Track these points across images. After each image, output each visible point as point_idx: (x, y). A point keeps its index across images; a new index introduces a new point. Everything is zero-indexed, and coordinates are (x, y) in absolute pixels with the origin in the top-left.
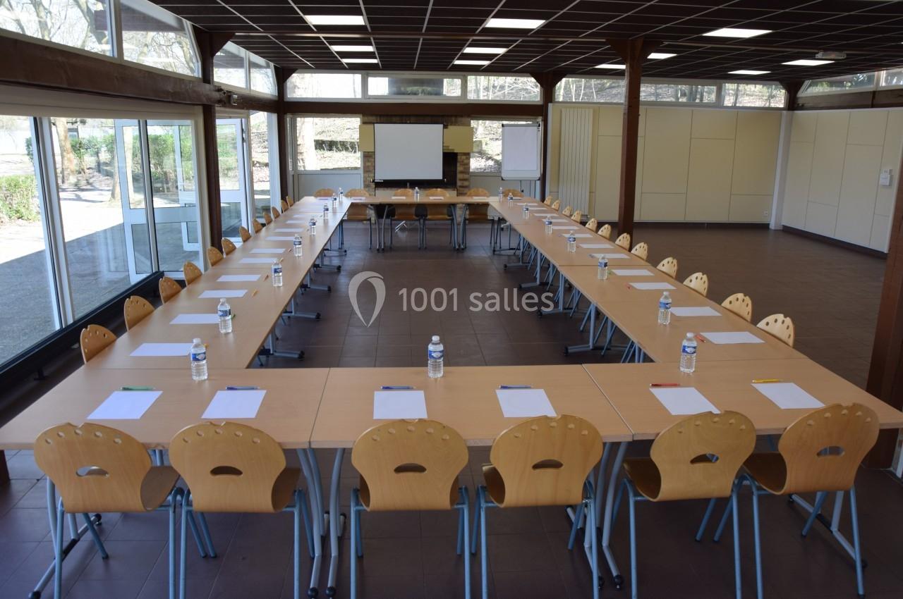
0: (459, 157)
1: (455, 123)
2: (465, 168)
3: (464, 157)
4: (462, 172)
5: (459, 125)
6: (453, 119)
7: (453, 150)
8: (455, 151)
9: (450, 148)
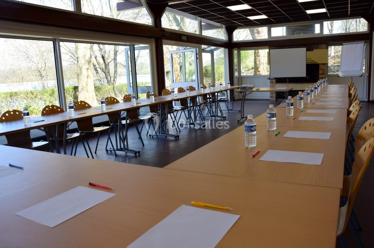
0: (320, 66)
1: (317, 48)
2: (323, 72)
3: (322, 66)
4: (322, 74)
5: (319, 49)
6: (316, 46)
7: (316, 62)
8: (318, 63)
9: (315, 61)
